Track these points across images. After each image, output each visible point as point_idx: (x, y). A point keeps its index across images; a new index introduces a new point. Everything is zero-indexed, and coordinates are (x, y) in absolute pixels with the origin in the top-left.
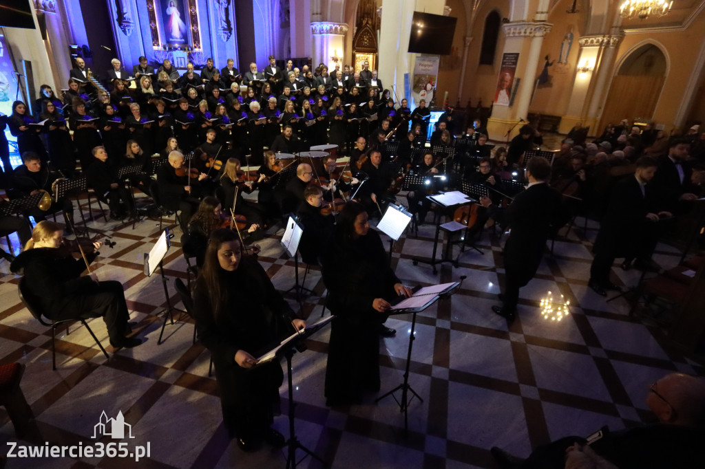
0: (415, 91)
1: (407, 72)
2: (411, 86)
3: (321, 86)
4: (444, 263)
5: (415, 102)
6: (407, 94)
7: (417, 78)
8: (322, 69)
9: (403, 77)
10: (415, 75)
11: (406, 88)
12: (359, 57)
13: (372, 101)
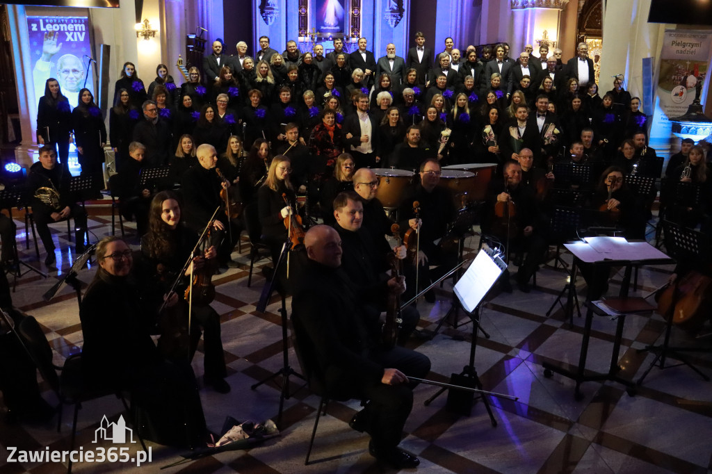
0: (662, 87)
1: (649, 56)
2: (654, 78)
3: (495, 74)
4: (607, 383)
5: (662, 105)
6: (648, 92)
7: (666, 66)
8: (493, 47)
9: (640, 64)
10: (663, 61)
11: (646, 83)
12: (591, 43)
13: (577, 100)
